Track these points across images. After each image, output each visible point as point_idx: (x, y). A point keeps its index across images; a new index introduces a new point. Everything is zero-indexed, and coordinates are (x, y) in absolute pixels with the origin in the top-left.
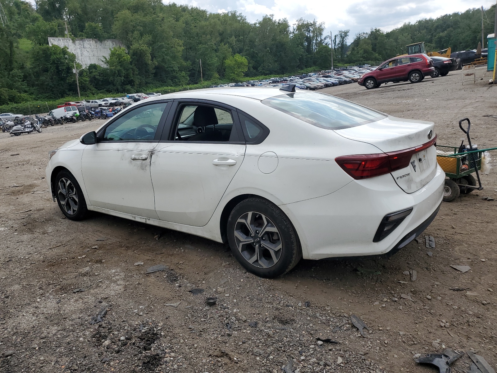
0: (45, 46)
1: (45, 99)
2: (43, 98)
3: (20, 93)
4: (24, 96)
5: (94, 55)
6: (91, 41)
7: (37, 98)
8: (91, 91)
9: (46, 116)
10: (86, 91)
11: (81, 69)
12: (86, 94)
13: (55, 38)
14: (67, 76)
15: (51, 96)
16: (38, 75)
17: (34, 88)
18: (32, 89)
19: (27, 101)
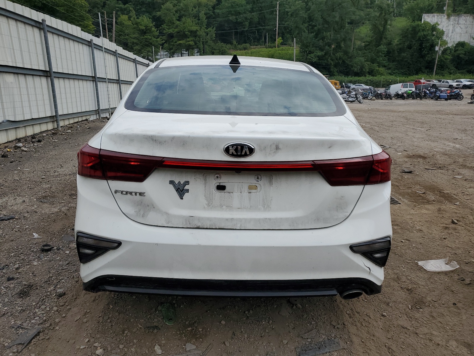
0: (417, 23)
1: (400, 75)
2: (398, 74)
3: (379, 67)
4: (381, 71)
5: (467, 32)
6: (469, 17)
7: (392, 73)
8: (449, 71)
9: (381, 90)
10: (443, 70)
11: (446, 46)
12: (443, 73)
13: (430, 14)
14: (428, 54)
15: (406, 73)
16: (401, 50)
17: (394, 63)
18: (391, 65)
19: (382, 74)
